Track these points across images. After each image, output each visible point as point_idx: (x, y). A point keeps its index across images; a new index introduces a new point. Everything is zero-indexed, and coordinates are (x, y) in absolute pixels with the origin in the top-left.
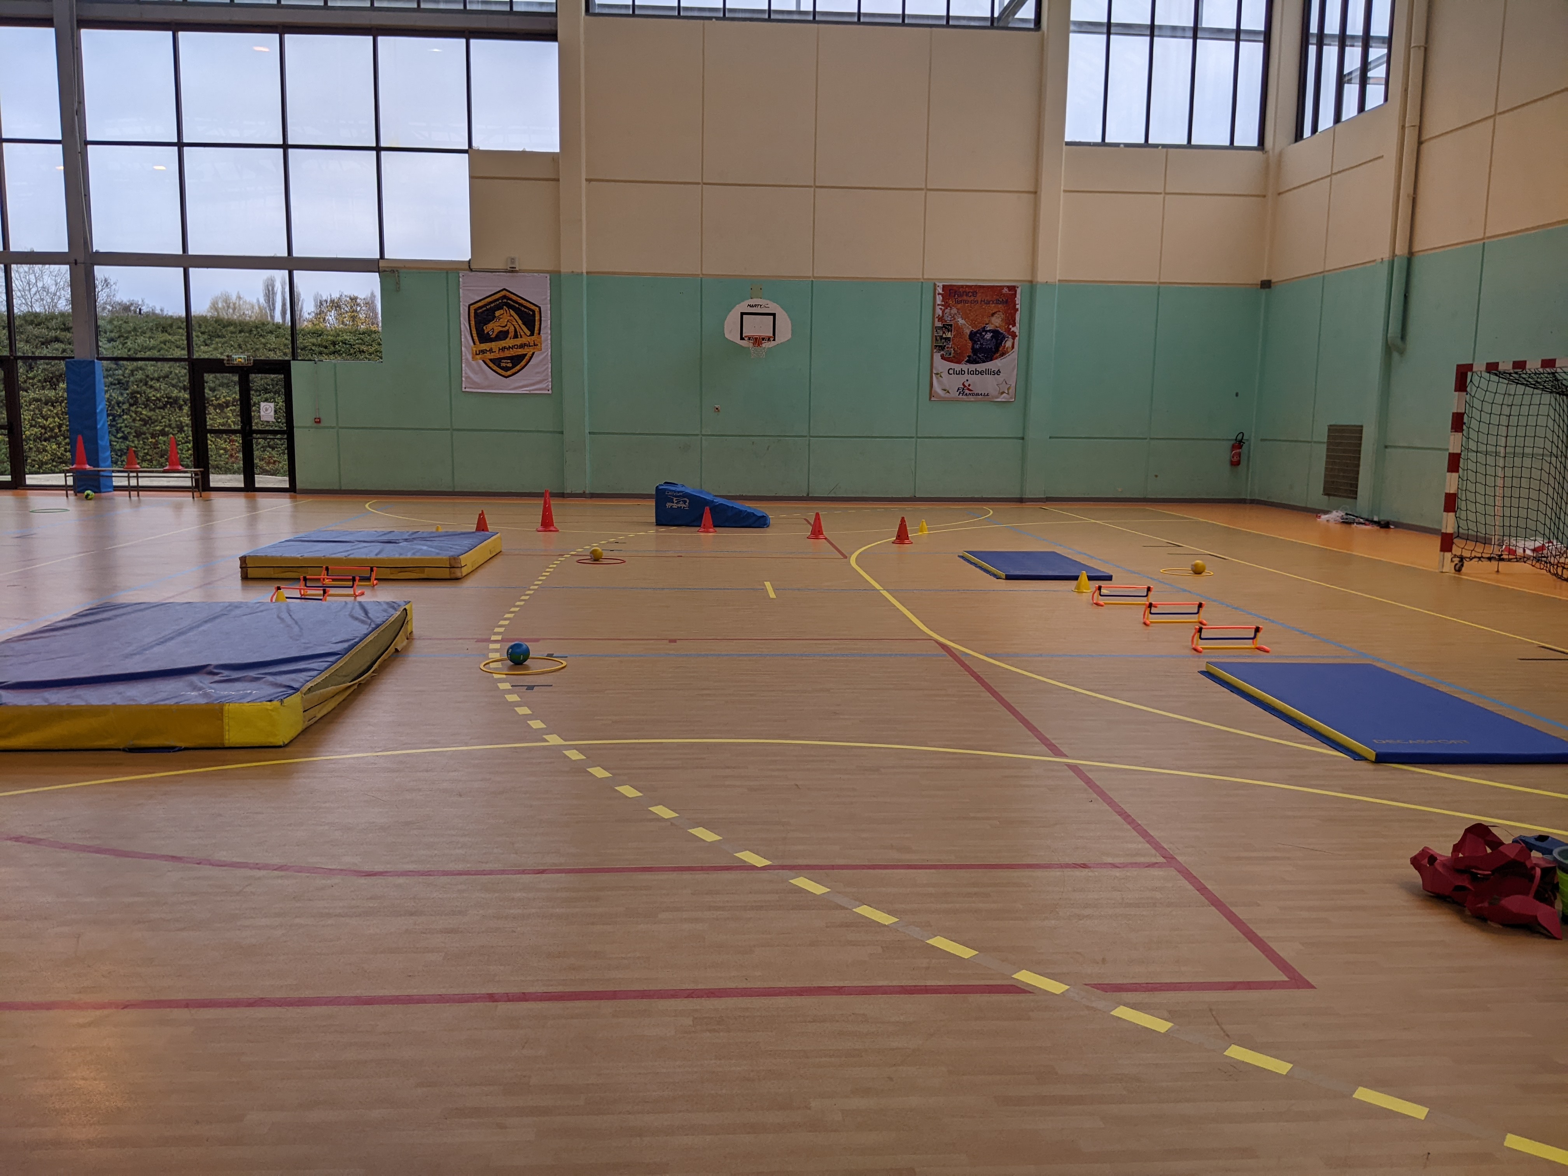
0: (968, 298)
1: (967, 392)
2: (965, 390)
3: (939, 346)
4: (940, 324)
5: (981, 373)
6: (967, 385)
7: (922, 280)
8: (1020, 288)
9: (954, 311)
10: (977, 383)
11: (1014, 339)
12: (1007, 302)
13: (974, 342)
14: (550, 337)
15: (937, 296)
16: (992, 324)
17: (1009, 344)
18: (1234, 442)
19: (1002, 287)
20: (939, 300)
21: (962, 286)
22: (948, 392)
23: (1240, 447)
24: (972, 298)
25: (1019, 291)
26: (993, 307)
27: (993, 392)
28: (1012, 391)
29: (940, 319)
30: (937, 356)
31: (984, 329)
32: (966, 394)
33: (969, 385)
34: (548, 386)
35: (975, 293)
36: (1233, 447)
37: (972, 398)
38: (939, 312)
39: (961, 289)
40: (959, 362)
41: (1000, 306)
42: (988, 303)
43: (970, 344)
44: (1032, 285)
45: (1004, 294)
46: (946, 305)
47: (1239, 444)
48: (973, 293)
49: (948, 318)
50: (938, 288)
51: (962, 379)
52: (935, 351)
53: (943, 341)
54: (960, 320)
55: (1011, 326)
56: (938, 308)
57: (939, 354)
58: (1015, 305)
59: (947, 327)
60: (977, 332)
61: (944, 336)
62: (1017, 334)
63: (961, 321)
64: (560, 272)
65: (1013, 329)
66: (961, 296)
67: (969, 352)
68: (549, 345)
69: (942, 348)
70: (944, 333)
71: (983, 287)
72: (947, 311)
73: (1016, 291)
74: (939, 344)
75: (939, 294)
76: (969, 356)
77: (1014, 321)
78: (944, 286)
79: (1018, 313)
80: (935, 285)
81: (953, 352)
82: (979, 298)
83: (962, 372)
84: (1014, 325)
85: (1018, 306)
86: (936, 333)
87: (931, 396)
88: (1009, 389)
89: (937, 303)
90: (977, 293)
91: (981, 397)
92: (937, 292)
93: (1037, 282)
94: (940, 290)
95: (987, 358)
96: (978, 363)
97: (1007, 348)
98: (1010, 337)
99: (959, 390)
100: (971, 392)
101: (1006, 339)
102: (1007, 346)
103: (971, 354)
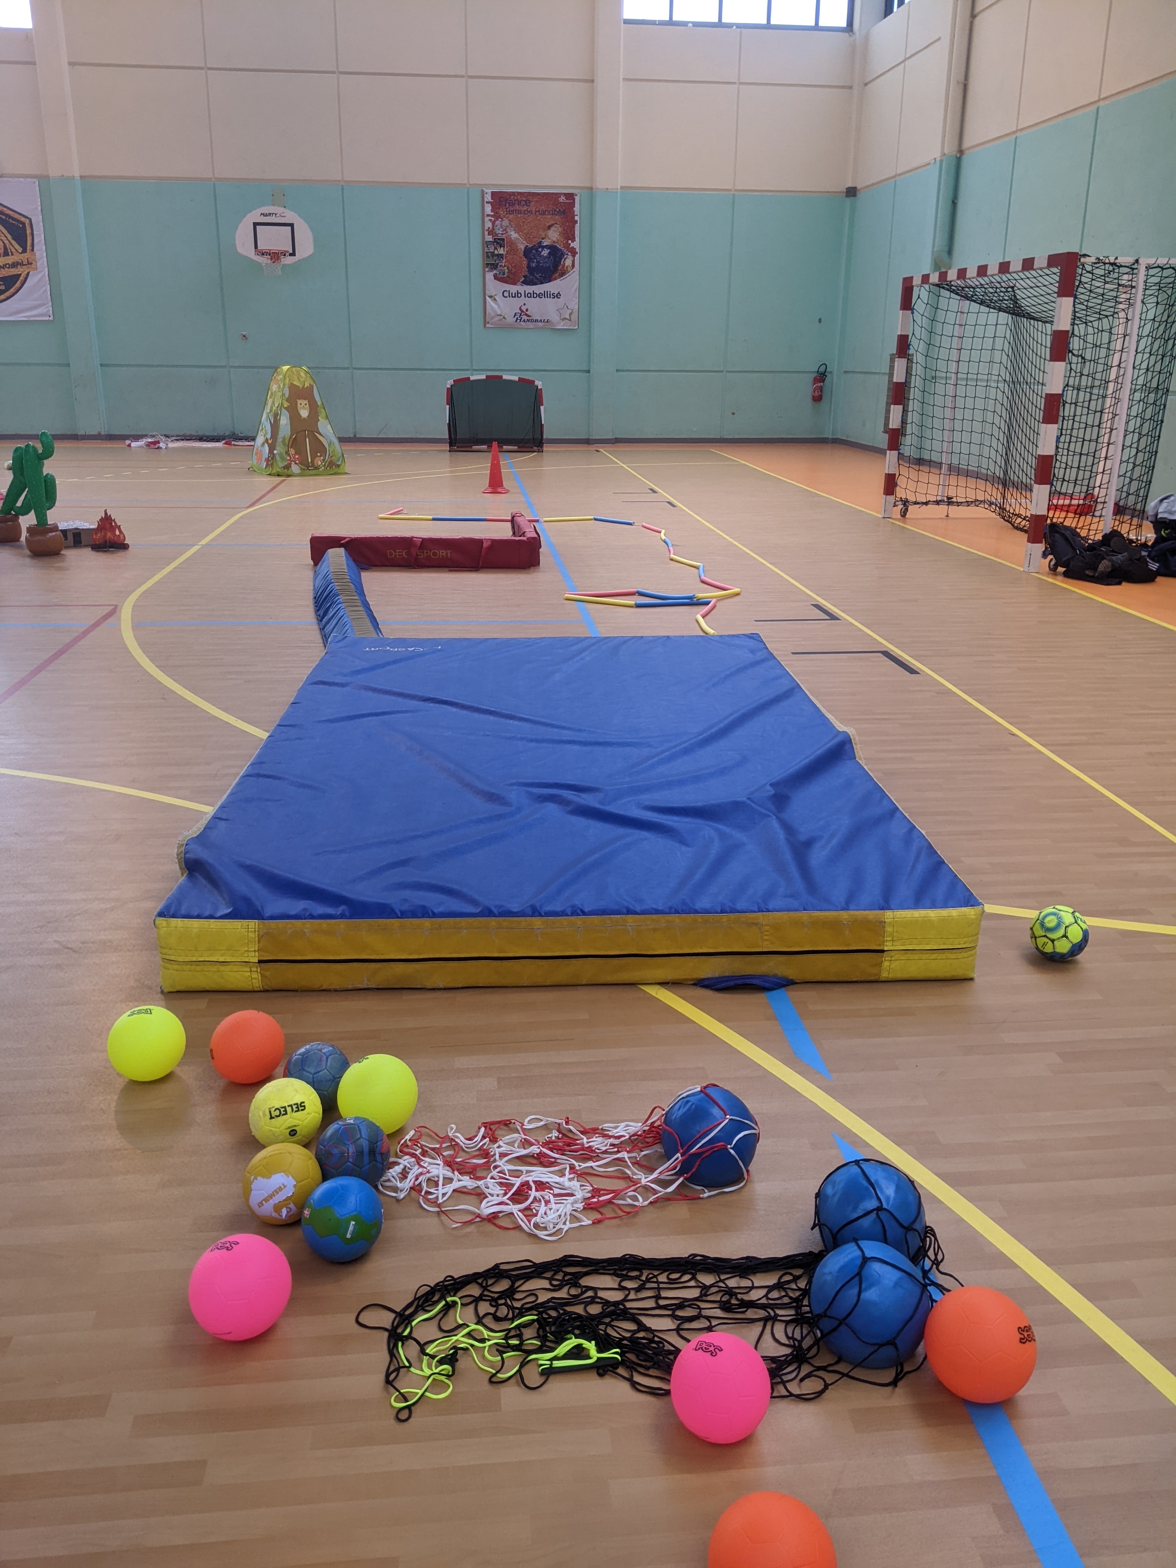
0: (521, 208)
1: (526, 318)
2: (523, 315)
3: (491, 264)
4: (489, 238)
6: (525, 311)
7: (468, 186)
8: (578, 196)
10: (534, 307)
11: (574, 256)
12: (564, 212)
13: (530, 261)
14: (45, 254)
15: (486, 205)
16: (549, 239)
17: (568, 262)
18: (815, 375)
19: (558, 195)
20: (488, 209)
21: (514, 193)
22: (504, 318)
23: (823, 381)
24: (525, 208)
25: (577, 199)
27: (554, 317)
28: (574, 317)
29: (491, 232)
30: (490, 276)
31: (540, 245)
32: (524, 321)
33: (527, 310)
34: (48, 311)
35: (527, 203)
36: (816, 380)
37: (530, 325)
38: (489, 225)
39: (512, 197)
42: (543, 213)
43: (525, 262)
44: (590, 192)
45: (561, 203)
46: (496, 216)
47: (821, 377)
48: (525, 201)
49: (499, 231)
50: (486, 196)
51: (518, 302)
52: (487, 269)
53: (495, 258)
54: (513, 233)
55: (570, 242)
56: (487, 219)
57: (492, 274)
58: (574, 216)
59: (499, 242)
60: (532, 248)
61: (496, 252)
62: (577, 250)
63: (514, 235)
64: (48, 176)
65: (572, 245)
66: (513, 205)
67: (525, 271)
68: (46, 264)
69: (493, 266)
70: (496, 248)
71: (538, 194)
72: (497, 222)
73: (574, 199)
74: (491, 262)
75: (487, 203)
76: (525, 277)
77: (573, 235)
78: (493, 194)
79: (577, 226)
80: (483, 191)
81: (506, 271)
82: (533, 207)
83: (517, 295)
84: (573, 240)
85: (577, 218)
86: (486, 248)
87: (485, 323)
88: (570, 314)
89: (486, 214)
90: (530, 202)
91: (541, 324)
92: (486, 200)
93: (597, 188)
94: (488, 198)
95: (545, 278)
96: (535, 284)
97: (567, 267)
98: (569, 254)
99: (515, 315)
100: (529, 318)
101: (565, 256)
102: (566, 265)
103: (526, 273)
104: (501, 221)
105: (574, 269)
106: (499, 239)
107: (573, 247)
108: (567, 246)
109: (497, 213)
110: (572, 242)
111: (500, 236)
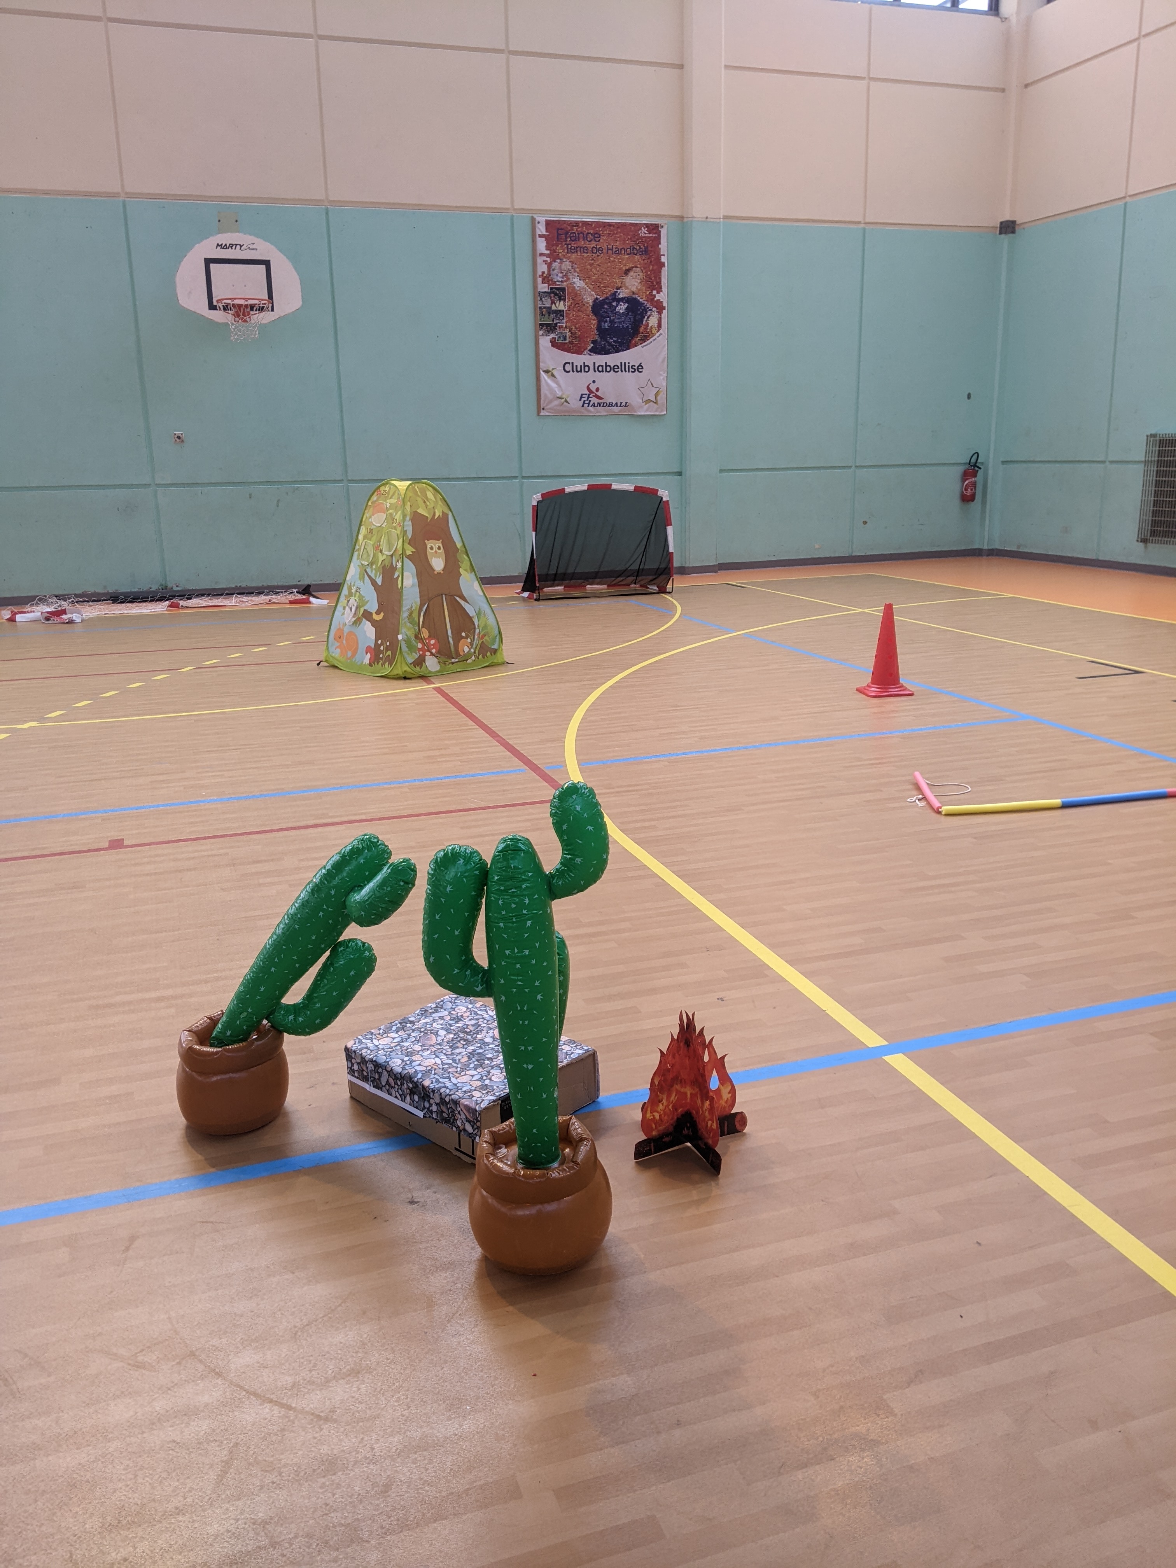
0: (587, 244)
1: (594, 400)
2: (591, 397)
3: (548, 325)
4: (544, 288)
5: (614, 369)
6: (594, 391)
7: (512, 212)
8: (665, 227)
9: (567, 265)
10: (609, 386)
11: (660, 313)
12: (646, 251)
13: (601, 319)
15: (539, 240)
16: (627, 288)
17: (653, 321)
18: (967, 467)
19: (637, 226)
20: (542, 245)
21: (577, 224)
22: (566, 401)
23: (974, 474)
24: (593, 244)
25: (663, 232)
26: (626, 261)
27: (635, 400)
28: (662, 397)
29: (546, 279)
30: (545, 342)
31: (615, 298)
32: (594, 405)
33: (597, 390)
35: (596, 236)
36: (966, 475)
37: (602, 411)
38: (542, 268)
39: (574, 228)
40: (579, 352)
41: (636, 257)
42: (618, 252)
43: (594, 322)
44: (683, 222)
45: (642, 238)
46: (553, 256)
47: (972, 469)
48: (593, 235)
49: (558, 277)
50: (539, 226)
51: (584, 379)
52: (541, 332)
53: (552, 315)
54: (576, 280)
55: (654, 292)
56: (540, 260)
57: (548, 338)
58: (659, 256)
59: (558, 293)
60: (604, 302)
61: (554, 308)
62: (665, 304)
63: (578, 283)
65: (658, 297)
66: (576, 239)
67: (594, 335)
69: (550, 328)
70: (553, 302)
71: (610, 225)
72: (556, 265)
73: (659, 233)
74: (547, 322)
75: (540, 236)
76: (594, 342)
77: (659, 283)
78: (548, 224)
79: (665, 271)
80: (533, 219)
81: (568, 334)
82: (603, 243)
83: (584, 368)
84: (659, 290)
85: (663, 259)
86: (540, 302)
87: (539, 408)
88: (656, 395)
89: (538, 252)
90: (600, 235)
91: (616, 409)
92: (538, 232)
93: (693, 217)
94: (541, 229)
95: (621, 344)
96: (608, 352)
97: (651, 328)
98: (654, 309)
99: (581, 397)
100: (600, 401)
101: (649, 313)
102: (650, 325)
103: (596, 338)
104: (561, 263)
105: (661, 331)
106: (558, 289)
107: (659, 300)
108: (651, 298)
109: (554, 251)
110: (658, 293)
111: (559, 285)
